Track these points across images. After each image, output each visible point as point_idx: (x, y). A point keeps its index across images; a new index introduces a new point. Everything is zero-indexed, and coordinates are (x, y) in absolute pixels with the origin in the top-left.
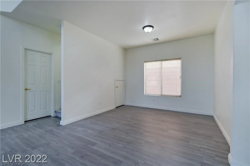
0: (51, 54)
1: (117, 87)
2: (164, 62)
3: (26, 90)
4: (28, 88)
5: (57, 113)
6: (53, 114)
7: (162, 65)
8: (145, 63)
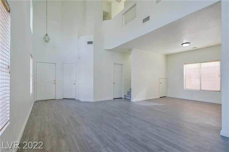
0: (122, 65)
1: (160, 83)
2: (202, 64)
3: (114, 83)
4: (114, 82)
5: (126, 97)
6: (123, 97)
7: (201, 66)
8: (184, 65)
